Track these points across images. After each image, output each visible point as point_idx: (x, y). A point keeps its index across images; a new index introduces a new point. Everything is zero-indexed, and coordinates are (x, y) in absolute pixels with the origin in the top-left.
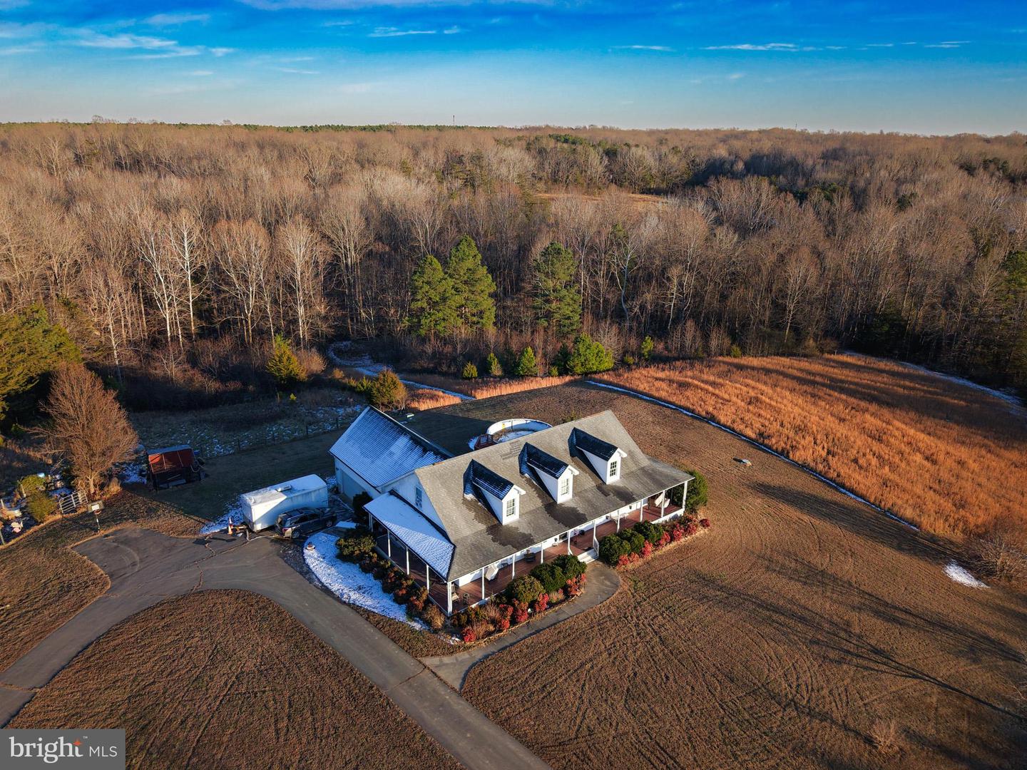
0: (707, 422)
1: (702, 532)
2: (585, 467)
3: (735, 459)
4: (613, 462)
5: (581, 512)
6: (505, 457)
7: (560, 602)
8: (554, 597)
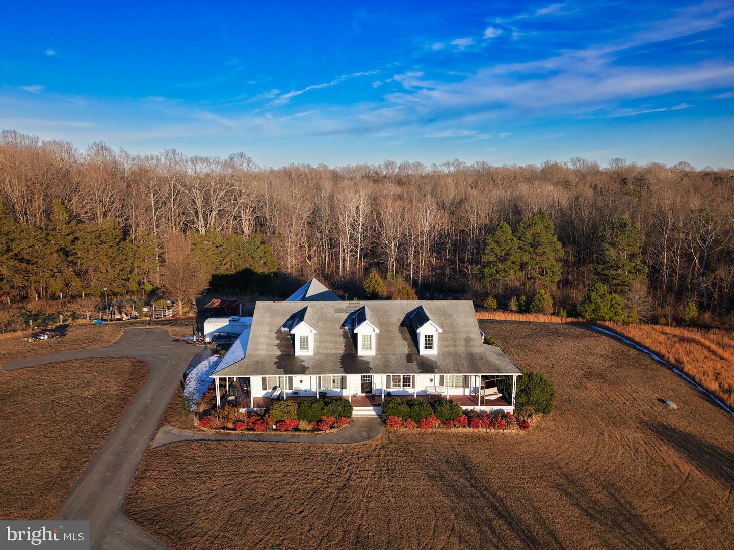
0: (671, 369)
1: (514, 431)
2: (409, 336)
3: (659, 400)
4: (427, 334)
5: (370, 366)
6: (338, 311)
7: (305, 431)
8: (303, 425)
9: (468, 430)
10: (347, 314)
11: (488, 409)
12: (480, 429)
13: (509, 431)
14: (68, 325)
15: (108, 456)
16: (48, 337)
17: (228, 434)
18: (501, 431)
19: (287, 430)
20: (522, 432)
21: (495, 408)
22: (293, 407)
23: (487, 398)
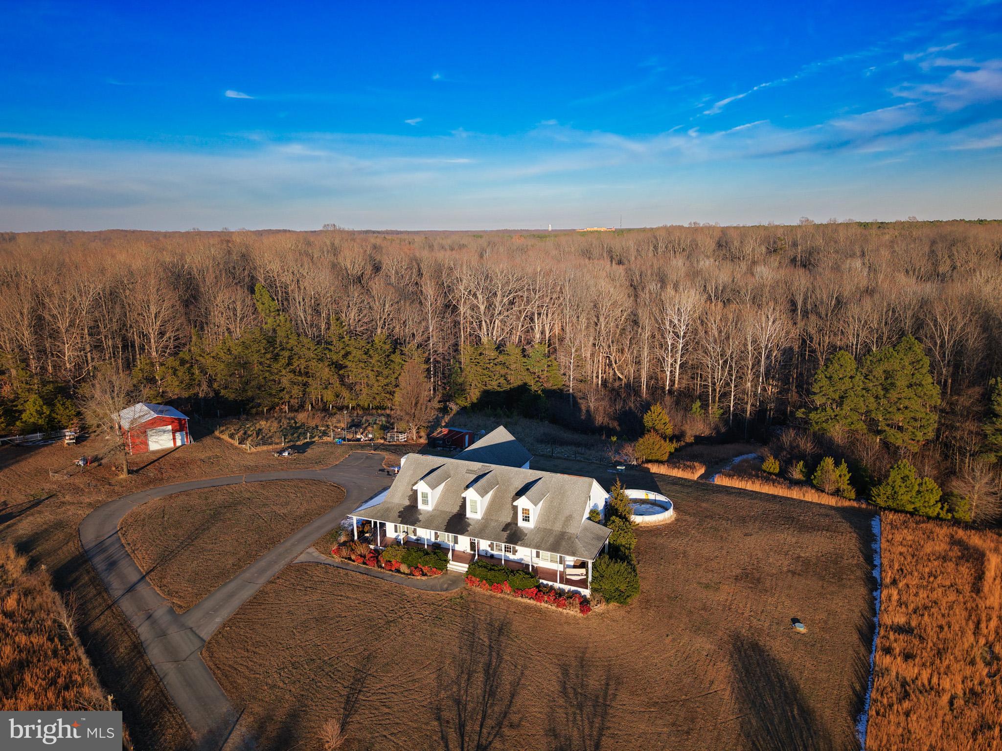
1: (572, 612)
4: (525, 508)
5: (469, 529)
6: (469, 471)
7: (404, 573)
8: (404, 568)
9: (532, 602)
10: (476, 476)
11: (567, 588)
12: (543, 604)
13: (568, 611)
14: (314, 442)
15: (262, 563)
16: (289, 454)
17: (348, 564)
18: (560, 609)
19: (390, 570)
20: (581, 615)
21: (573, 588)
22: (402, 552)
23: (568, 577)
